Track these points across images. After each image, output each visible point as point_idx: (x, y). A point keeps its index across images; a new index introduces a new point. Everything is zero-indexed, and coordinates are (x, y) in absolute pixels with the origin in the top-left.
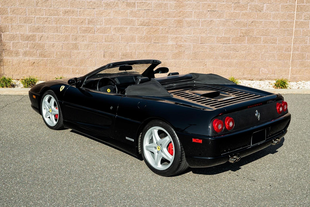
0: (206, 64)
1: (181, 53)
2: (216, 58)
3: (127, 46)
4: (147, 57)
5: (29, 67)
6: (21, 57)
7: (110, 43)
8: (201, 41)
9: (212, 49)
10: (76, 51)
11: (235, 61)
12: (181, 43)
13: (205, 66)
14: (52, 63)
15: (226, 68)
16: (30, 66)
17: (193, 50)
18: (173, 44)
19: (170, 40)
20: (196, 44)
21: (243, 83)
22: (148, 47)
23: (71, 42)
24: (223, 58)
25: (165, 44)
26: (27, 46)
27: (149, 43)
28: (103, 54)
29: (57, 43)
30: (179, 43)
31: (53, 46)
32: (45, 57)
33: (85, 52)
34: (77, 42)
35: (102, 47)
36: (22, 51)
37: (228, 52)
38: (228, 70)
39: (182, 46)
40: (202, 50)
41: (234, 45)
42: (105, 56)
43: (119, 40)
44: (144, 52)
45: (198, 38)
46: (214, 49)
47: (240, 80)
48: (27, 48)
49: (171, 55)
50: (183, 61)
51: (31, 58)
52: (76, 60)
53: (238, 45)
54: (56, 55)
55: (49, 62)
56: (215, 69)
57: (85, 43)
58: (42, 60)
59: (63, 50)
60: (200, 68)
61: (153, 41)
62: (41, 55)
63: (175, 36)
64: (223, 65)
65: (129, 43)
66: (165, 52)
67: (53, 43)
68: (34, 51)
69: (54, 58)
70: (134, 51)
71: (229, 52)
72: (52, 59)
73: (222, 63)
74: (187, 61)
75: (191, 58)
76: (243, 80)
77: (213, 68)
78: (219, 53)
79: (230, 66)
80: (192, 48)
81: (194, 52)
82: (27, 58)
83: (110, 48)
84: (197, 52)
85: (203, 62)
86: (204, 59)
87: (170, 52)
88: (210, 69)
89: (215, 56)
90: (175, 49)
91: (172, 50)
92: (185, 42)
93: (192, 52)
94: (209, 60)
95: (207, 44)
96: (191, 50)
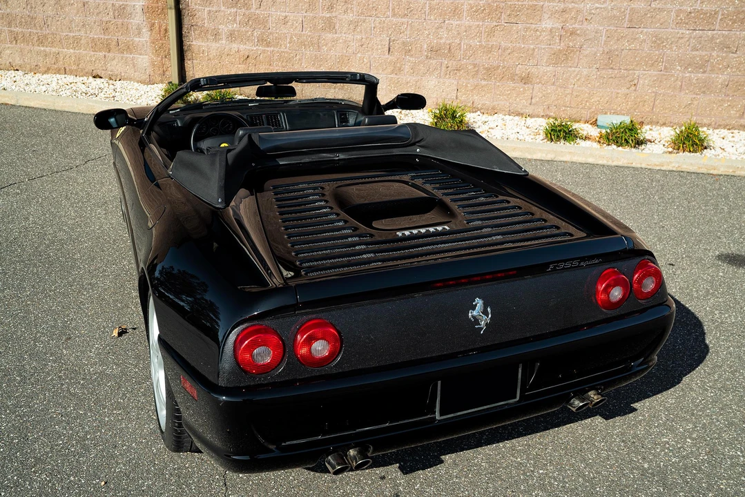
1: (573, 51)
2: (665, 68)
3: (442, 27)
4: (488, 57)
5: (240, 66)
6: (224, 42)
7: (403, 20)
8: (631, 21)
9: (658, 42)
10: (330, 36)
11: (722, 78)
12: (574, 26)
13: (633, 88)
14: (282, 60)
15: (691, 96)
16: (240, 64)
17: (604, 44)
18: (555, 28)
19: (546, 16)
20: (615, 29)
21: (733, 139)
22: (491, 33)
23: (321, 15)
24: (686, 68)
25: (534, 26)
26: (235, 20)
27: (495, 24)
28: (387, 46)
29: (291, 17)
30: (569, 26)
31: (285, 21)
32: (268, 46)
33: (349, 39)
34: (334, 14)
35: (386, 29)
36: (226, 29)
37: (704, 53)
38: (695, 103)
39: (578, 32)
40: (629, 45)
41: (726, 33)
42: (391, 50)
43: (425, 13)
44: (480, 46)
45: (624, 11)
46: (663, 42)
47: (729, 129)
48: (235, 25)
49: (547, 54)
50: (574, 71)
51: (242, 47)
52: (329, 57)
53: (738, 33)
54: (290, 43)
55: (276, 57)
56: (661, 98)
57: (350, 16)
58: (264, 52)
59: (304, 32)
60: (619, 91)
61: (504, 19)
62: (261, 40)
63: (562, 6)
64: (683, 86)
65: (447, 22)
66: (532, 47)
67: (284, 14)
68: (248, 32)
69: (287, 50)
70: (457, 41)
71: (709, 53)
72: (282, 50)
73: (682, 82)
74: (585, 72)
75: (598, 66)
76: (736, 131)
77: (653, 94)
78: (678, 55)
79: (704, 92)
80: (604, 38)
81: (606, 50)
82: (235, 46)
83: (404, 32)
84: (617, 50)
85: (627, 76)
86: (634, 70)
87: (544, 47)
88: (646, 95)
89: (664, 64)
90: (558, 41)
91: (549, 43)
92: (585, 23)
93: (601, 49)
94: (646, 72)
95: (645, 30)
96: (601, 44)
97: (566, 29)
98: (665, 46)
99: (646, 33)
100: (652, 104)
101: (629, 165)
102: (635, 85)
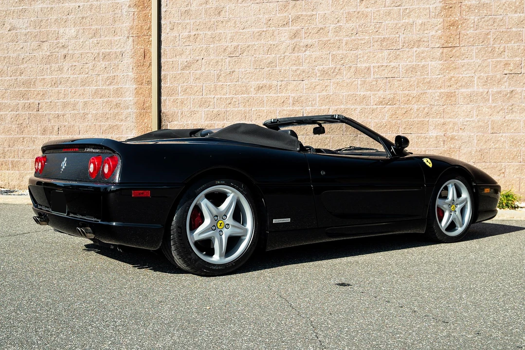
0: (503, 170)
1: (454, 151)
3: (355, 140)
7: (327, 136)
8: (493, 129)
9: (515, 143)
12: (452, 134)
13: (502, 175)
17: (476, 145)
18: (439, 136)
19: (432, 128)
20: (483, 134)
25: (423, 135)
27: (395, 135)
30: (449, 134)
35: (314, 143)
39: (456, 138)
40: (495, 145)
43: (343, 130)
45: (487, 122)
46: (518, 142)
61: (401, 131)
63: (443, 121)
65: (359, 136)
66: (424, 149)
77: (518, 179)
80: (476, 141)
81: (478, 149)
83: (327, 144)
84: (486, 149)
85: (497, 167)
86: (500, 162)
87: (433, 149)
88: (513, 180)
89: (522, 157)
90: (442, 144)
91: (436, 146)
92: (461, 131)
93: (475, 149)
94: (510, 164)
95: (504, 134)
96: (474, 145)
97: (448, 136)
98: (520, 145)
99: (505, 136)
100: (518, 186)
101: (511, 219)
102: (503, 173)
